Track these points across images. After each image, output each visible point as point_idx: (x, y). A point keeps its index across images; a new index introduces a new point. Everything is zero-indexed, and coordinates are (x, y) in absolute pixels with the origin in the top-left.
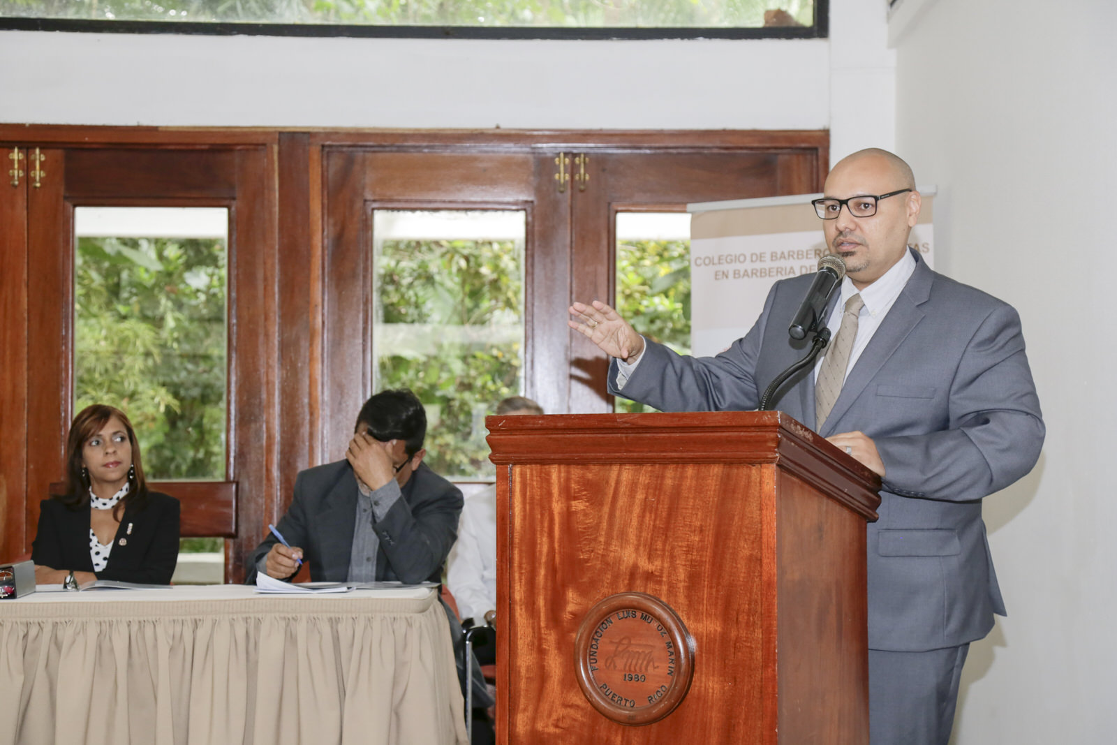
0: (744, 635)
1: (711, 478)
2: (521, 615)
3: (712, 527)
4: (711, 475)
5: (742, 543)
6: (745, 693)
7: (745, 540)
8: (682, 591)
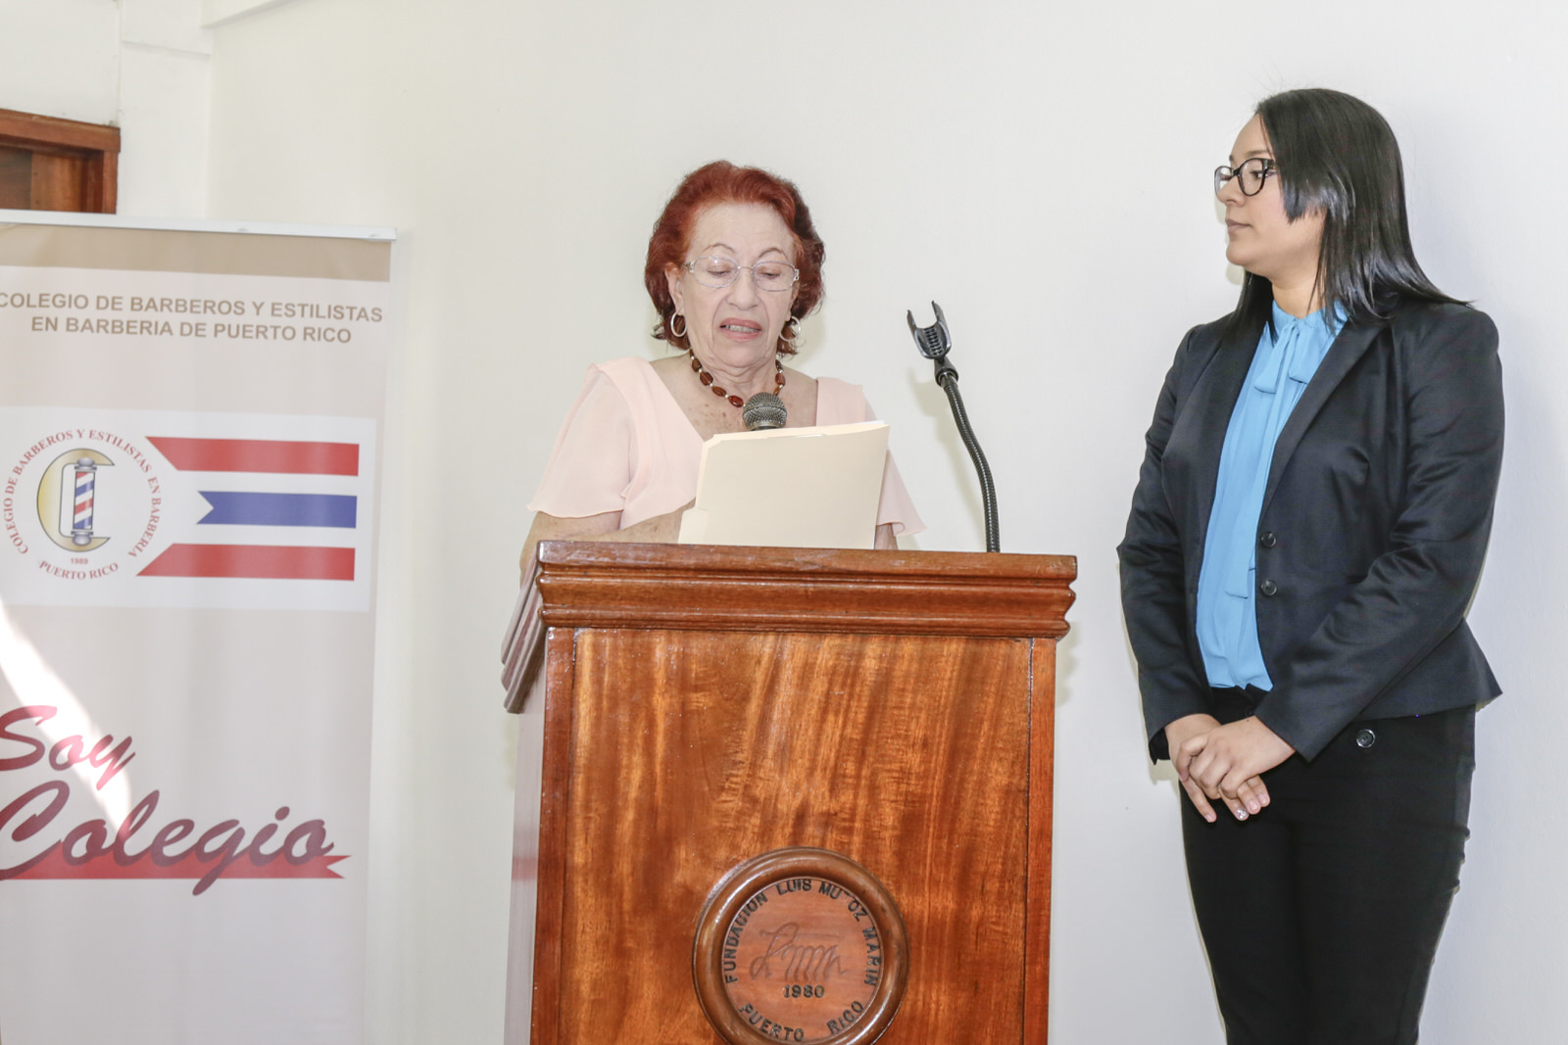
0: (994, 913)
1: (943, 659)
2: (585, 891)
3: (943, 739)
4: (945, 653)
5: (995, 766)
6: (993, 1007)
7: (1001, 760)
8: (888, 843)
